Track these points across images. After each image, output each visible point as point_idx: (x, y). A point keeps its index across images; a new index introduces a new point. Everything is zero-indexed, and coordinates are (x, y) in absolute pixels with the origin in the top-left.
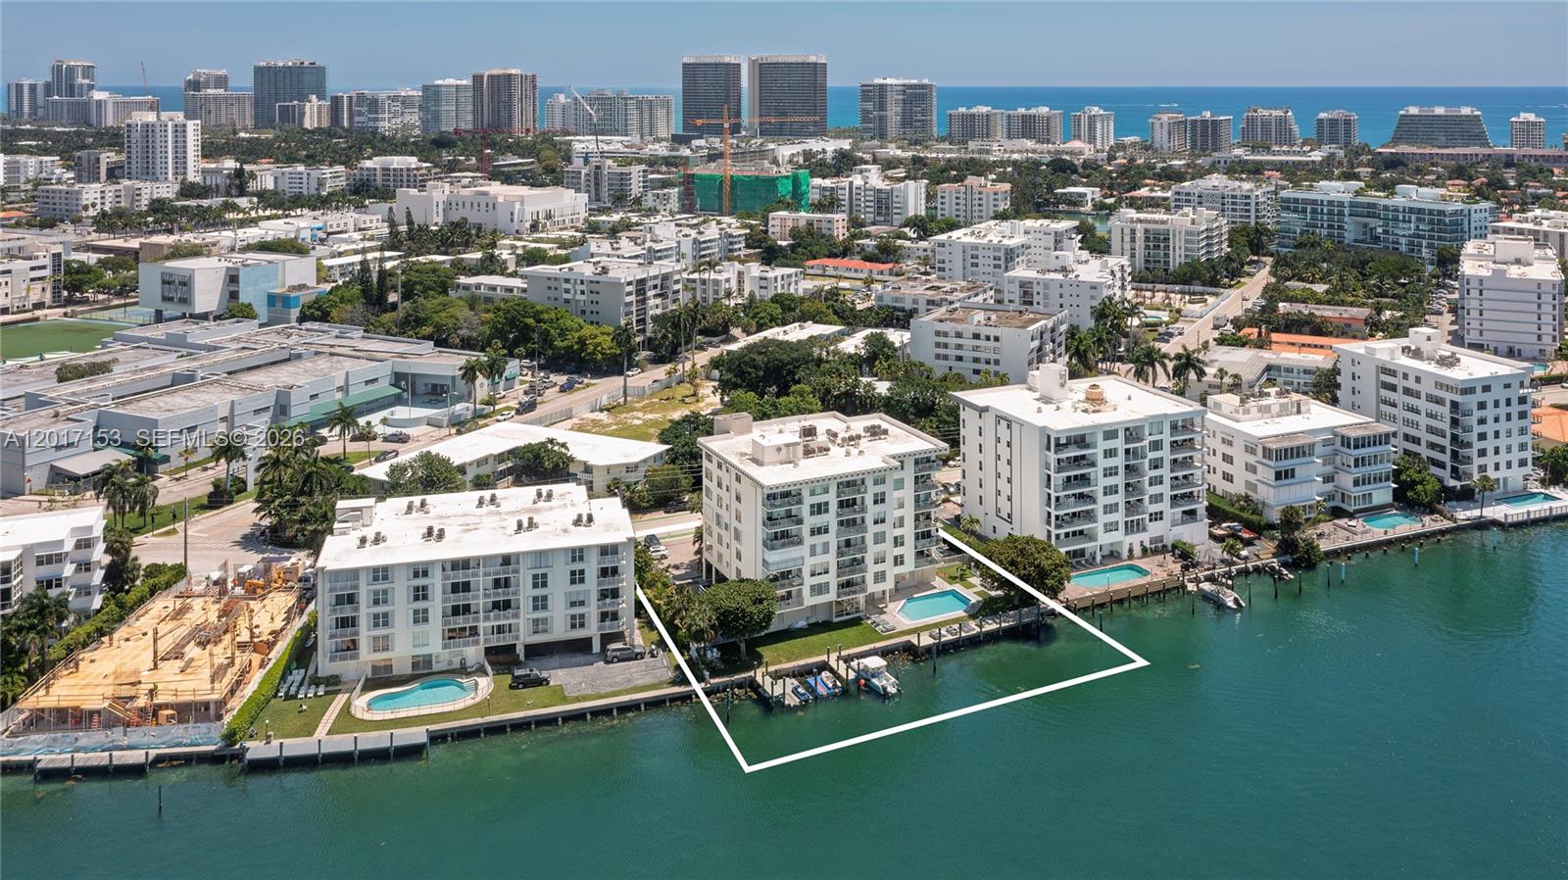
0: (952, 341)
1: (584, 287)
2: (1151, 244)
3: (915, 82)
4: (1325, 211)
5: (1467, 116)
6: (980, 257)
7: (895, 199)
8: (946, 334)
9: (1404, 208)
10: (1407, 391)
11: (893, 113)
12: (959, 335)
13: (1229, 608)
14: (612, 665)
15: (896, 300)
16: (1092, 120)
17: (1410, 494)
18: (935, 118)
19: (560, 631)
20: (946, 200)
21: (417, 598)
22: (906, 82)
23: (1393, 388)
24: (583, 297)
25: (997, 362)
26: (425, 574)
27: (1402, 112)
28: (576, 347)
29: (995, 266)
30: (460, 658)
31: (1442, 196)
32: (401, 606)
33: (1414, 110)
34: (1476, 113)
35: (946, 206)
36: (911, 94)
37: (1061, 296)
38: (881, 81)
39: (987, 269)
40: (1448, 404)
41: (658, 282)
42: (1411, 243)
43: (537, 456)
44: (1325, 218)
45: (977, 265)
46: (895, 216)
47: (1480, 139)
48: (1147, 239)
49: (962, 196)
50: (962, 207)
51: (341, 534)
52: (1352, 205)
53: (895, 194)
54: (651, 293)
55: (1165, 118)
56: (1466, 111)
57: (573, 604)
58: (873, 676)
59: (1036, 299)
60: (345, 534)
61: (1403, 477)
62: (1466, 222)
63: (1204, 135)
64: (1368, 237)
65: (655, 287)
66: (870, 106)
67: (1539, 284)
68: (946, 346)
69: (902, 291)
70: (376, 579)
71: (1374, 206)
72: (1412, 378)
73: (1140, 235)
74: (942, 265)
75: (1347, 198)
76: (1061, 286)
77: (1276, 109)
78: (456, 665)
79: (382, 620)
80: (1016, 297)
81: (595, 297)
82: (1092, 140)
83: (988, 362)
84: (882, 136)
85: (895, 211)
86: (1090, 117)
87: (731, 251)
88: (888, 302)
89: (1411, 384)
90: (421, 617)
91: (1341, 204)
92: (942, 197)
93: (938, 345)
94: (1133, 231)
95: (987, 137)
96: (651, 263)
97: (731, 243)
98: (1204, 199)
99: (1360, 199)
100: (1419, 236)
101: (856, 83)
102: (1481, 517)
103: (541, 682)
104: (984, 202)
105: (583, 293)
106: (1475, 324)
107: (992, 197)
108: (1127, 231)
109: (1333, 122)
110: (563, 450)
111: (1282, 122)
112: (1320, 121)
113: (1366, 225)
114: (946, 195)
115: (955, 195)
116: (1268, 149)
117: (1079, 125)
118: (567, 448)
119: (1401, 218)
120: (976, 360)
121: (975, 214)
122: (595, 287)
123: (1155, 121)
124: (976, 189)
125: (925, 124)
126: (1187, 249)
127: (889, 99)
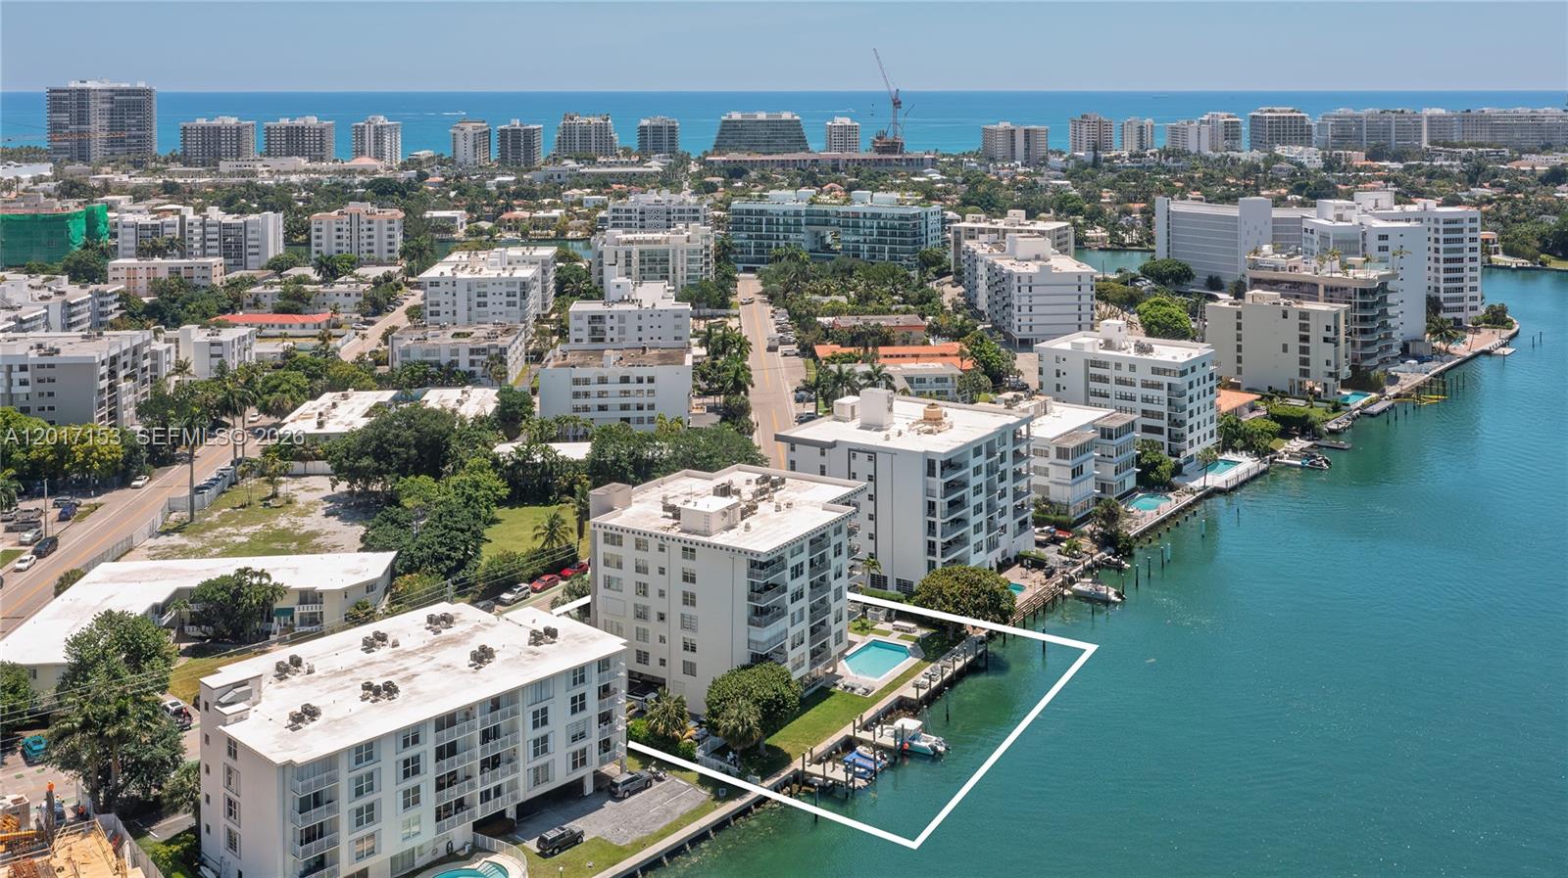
0: (593, 388)
1: (26, 375)
2: (646, 267)
3: (125, 85)
4: (781, 222)
5: (789, 121)
6: (489, 295)
7: (249, 236)
8: (587, 382)
9: (865, 214)
10: (1120, 381)
11: (98, 128)
12: (603, 380)
13: (1114, 602)
14: (626, 802)
15: (428, 353)
16: (379, 133)
17: (1153, 475)
18: (155, 132)
19: (561, 776)
20: (323, 234)
21: (406, 775)
22: (114, 86)
23: (1104, 380)
24: (27, 389)
25: (651, 407)
26: (416, 740)
27: (724, 118)
28: (50, 458)
29: (509, 304)
30: (446, 841)
31: (898, 200)
32: (389, 791)
33: (736, 116)
34: (797, 118)
35: (324, 241)
36: (122, 101)
37: (640, 329)
38: (80, 86)
39: (499, 308)
40: (1166, 387)
41: (128, 358)
42: (872, 250)
43: (237, 594)
44: (781, 228)
45: (485, 305)
46: (250, 258)
47: (801, 143)
48: (642, 262)
49: (345, 227)
50: (344, 241)
51: (237, 720)
52: (809, 214)
53: (249, 229)
54: (122, 374)
55: (469, 128)
56: (786, 116)
57: (574, 739)
58: (913, 739)
59: (609, 335)
60: (242, 719)
61: (1143, 461)
62: (923, 225)
63: (516, 147)
64: (819, 246)
65: (125, 365)
66: (64, 118)
67: (1079, 277)
68: (587, 395)
69: (430, 341)
70: (358, 761)
71: (826, 213)
72: (1125, 367)
73: (635, 258)
74: (435, 309)
75: (803, 206)
76: (640, 318)
77: (594, 115)
78: (442, 853)
79: (366, 815)
80: (585, 335)
81: (46, 387)
82: (379, 155)
83: (640, 408)
84: (84, 157)
85: (250, 250)
86: (376, 128)
87: (102, 314)
88: (416, 356)
89: (1125, 373)
90: (412, 798)
91: (797, 213)
92: (318, 230)
93: (576, 395)
94: (628, 255)
95: (238, 155)
96: (100, 334)
97: (102, 304)
98: (646, 216)
99: (816, 207)
100: (880, 242)
101: (42, 89)
102: (1205, 487)
103: (574, 840)
104: (374, 233)
105: (24, 383)
106: (1025, 320)
107: (386, 226)
108: (622, 254)
109: (658, 130)
110: (265, 581)
111: (602, 130)
112: (643, 129)
113: (817, 234)
114: (324, 227)
115: (335, 226)
116: (593, 161)
117: (363, 137)
118: (268, 576)
119: (861, 224)
120: (624, 407)
121: (362, 248)
122: (46, 373)
123: (457, 131)
124: (364, 218)
125: (143, 142)
126: (689, 270)
127: (92, 108)
